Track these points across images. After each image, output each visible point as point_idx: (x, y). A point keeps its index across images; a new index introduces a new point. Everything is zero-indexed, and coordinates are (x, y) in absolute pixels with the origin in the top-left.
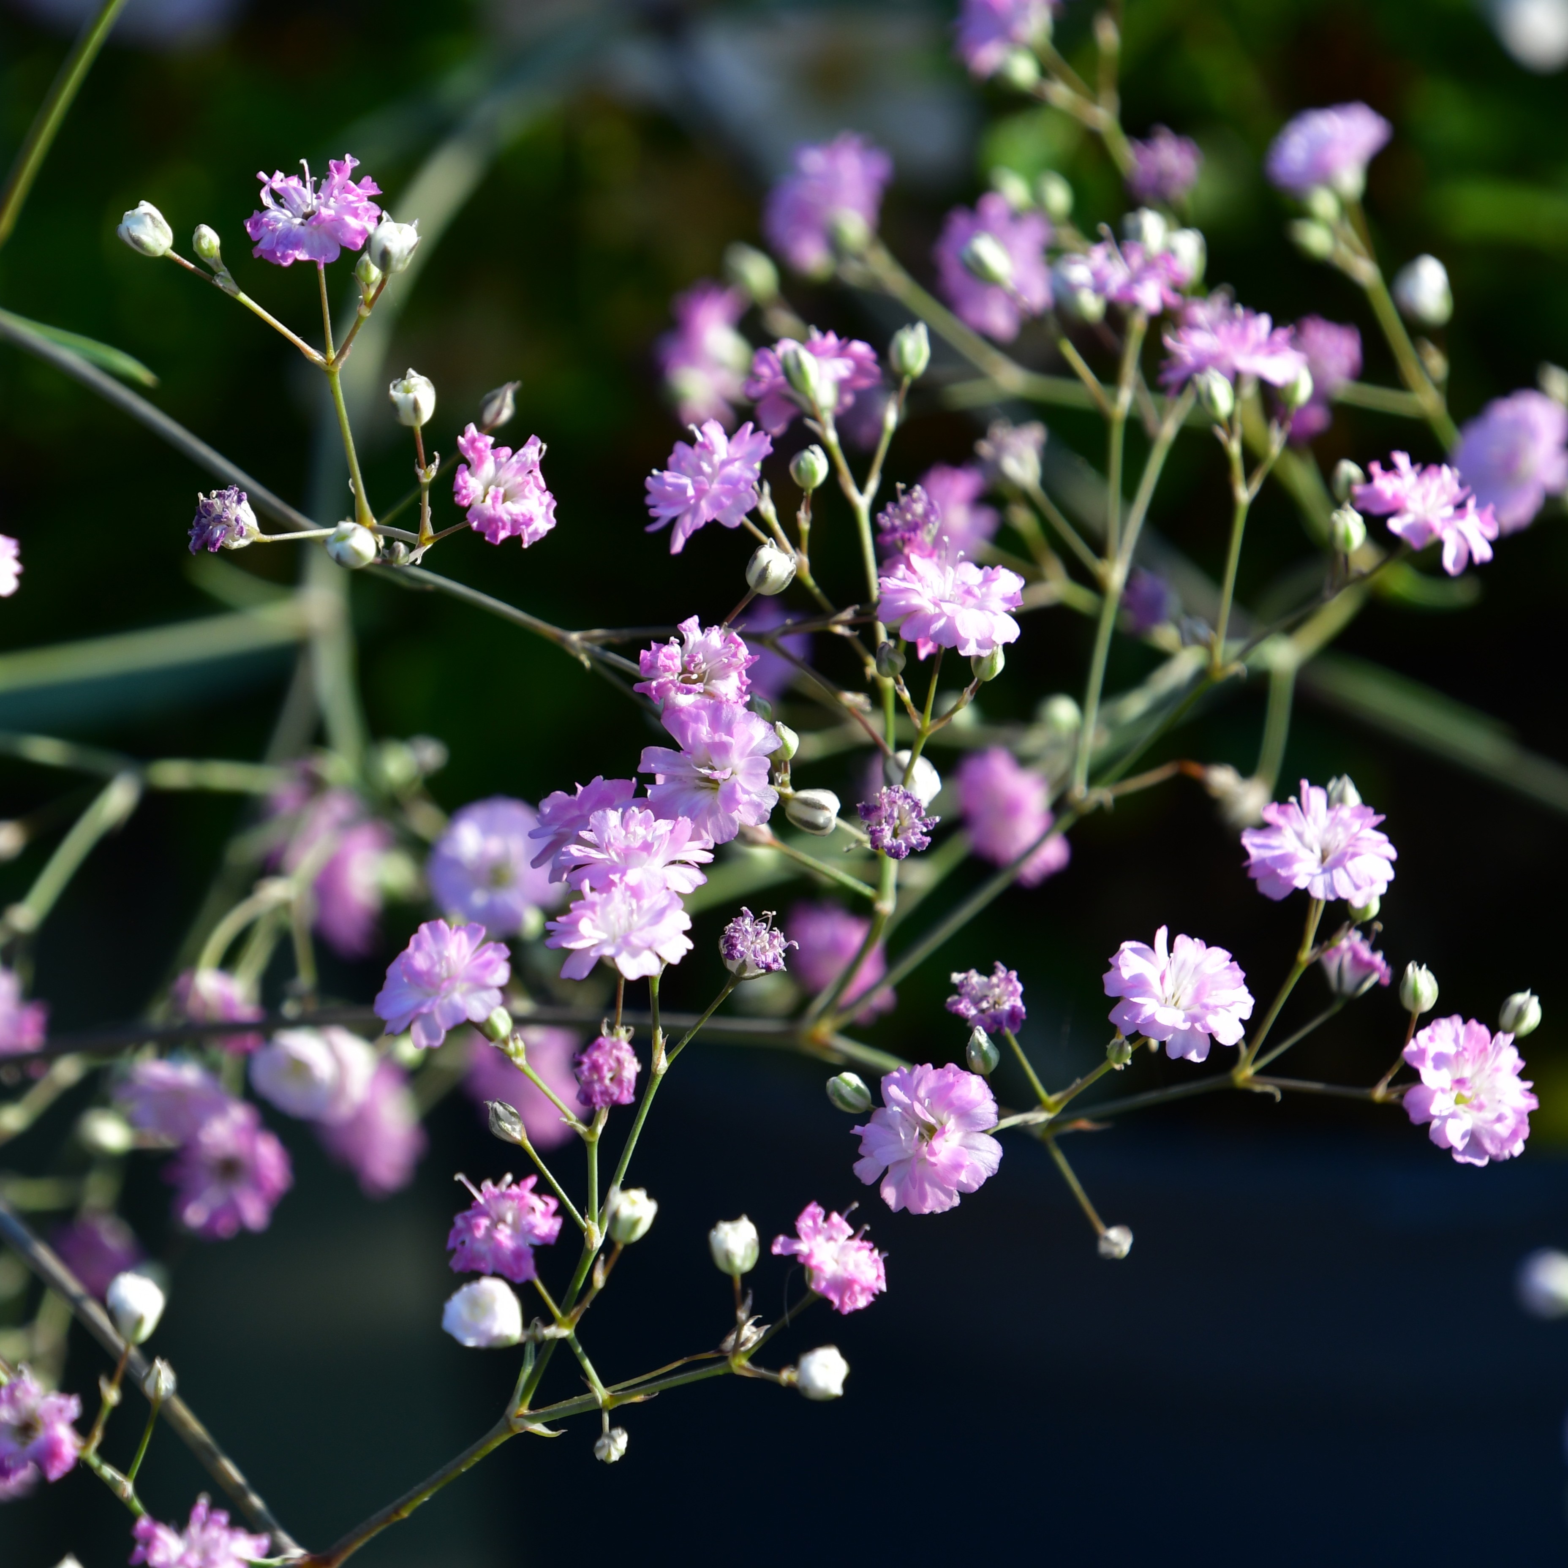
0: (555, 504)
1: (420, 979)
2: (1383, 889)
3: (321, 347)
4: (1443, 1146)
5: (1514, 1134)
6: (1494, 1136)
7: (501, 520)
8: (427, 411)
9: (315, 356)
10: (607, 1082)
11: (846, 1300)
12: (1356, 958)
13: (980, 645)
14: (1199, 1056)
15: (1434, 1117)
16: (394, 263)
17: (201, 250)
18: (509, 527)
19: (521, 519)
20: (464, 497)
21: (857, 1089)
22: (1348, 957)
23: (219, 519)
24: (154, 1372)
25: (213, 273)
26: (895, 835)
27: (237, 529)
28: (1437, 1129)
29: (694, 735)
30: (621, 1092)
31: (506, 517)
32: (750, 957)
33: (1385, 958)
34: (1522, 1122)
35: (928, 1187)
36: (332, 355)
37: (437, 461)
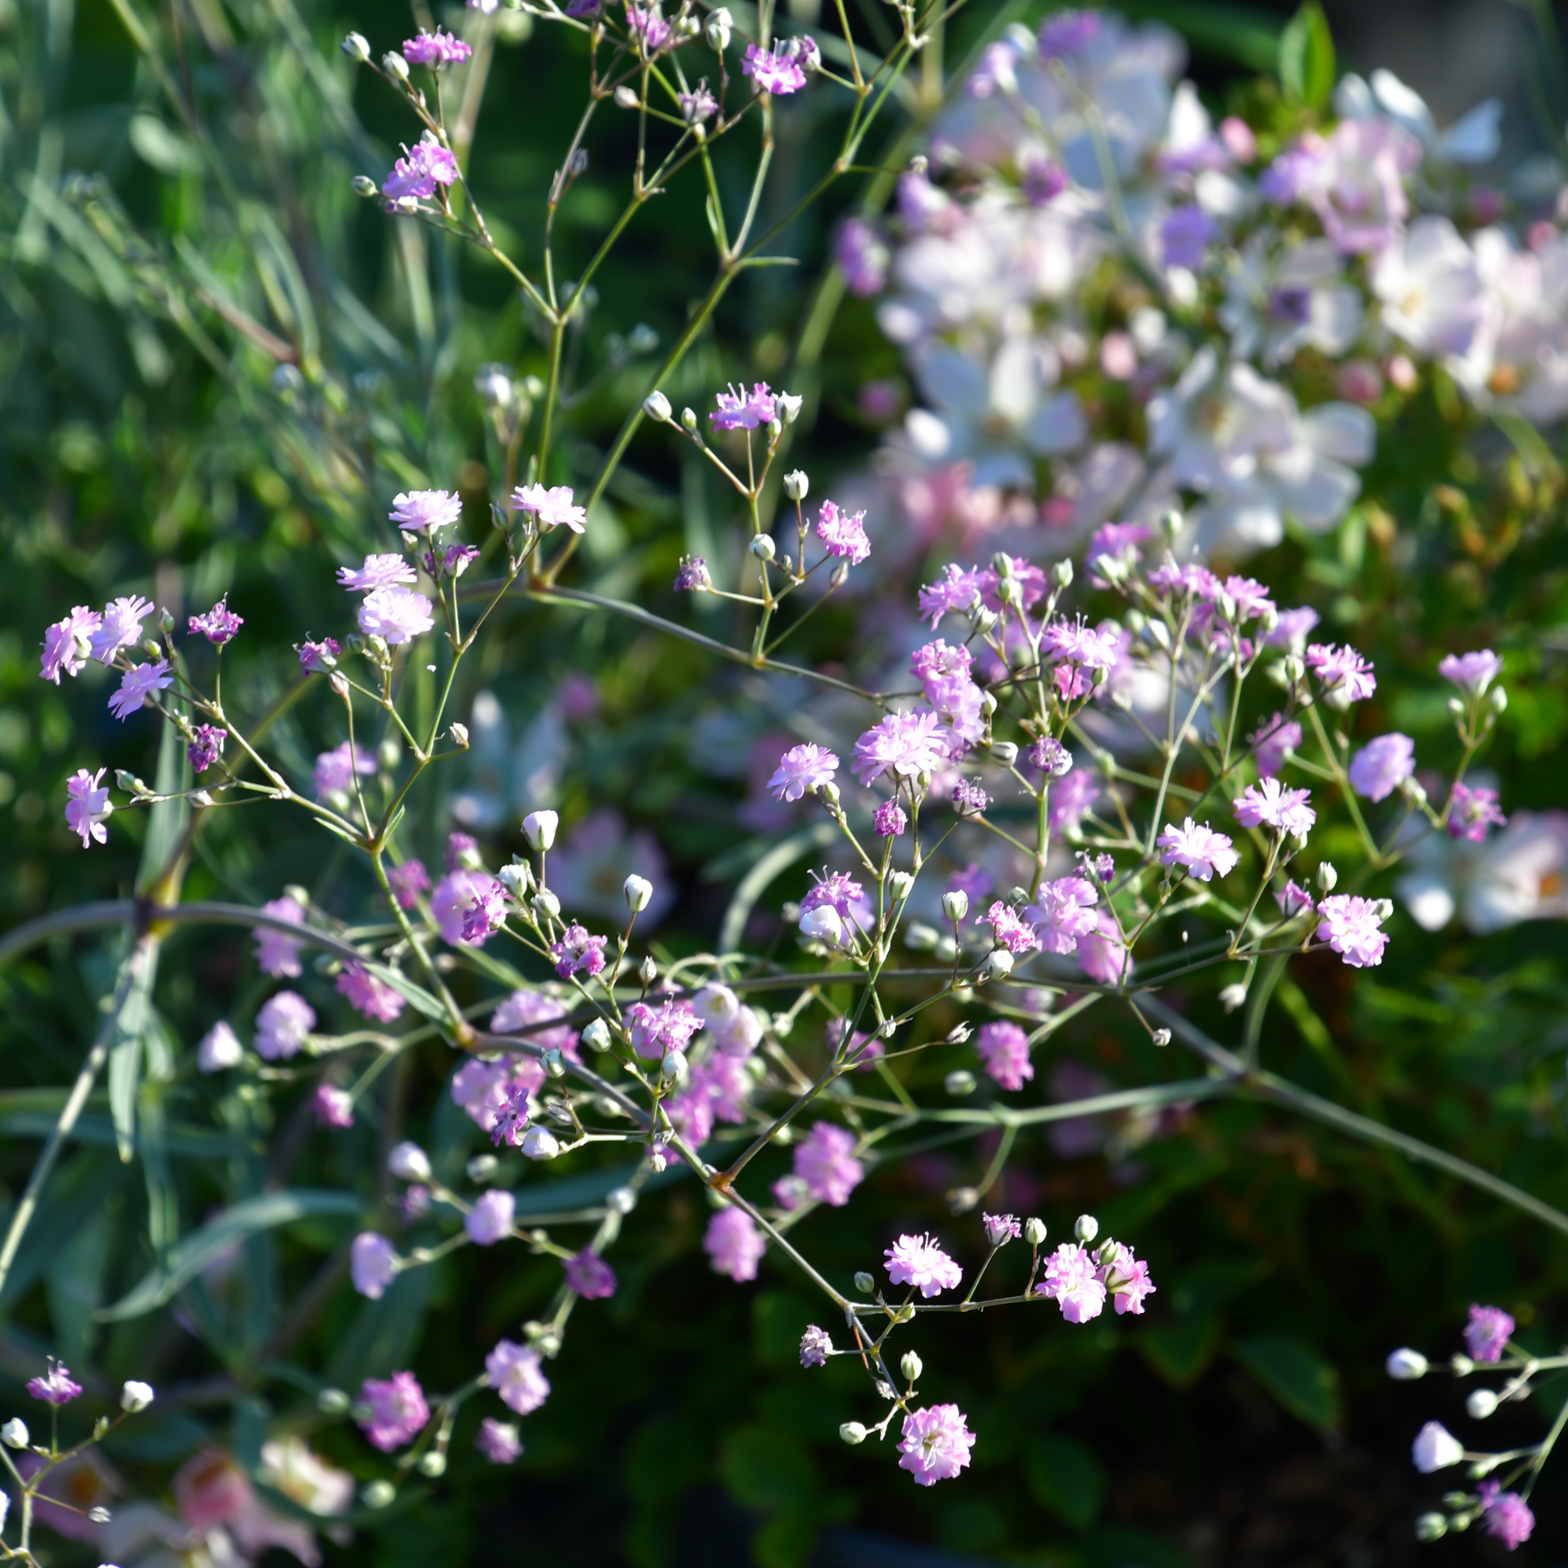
0: (870, 544)
1: (791, 766)
2: (1309, 828)
3: (748, 486)
4: (1338, 951)
5: (1376, 951)
6: (1365, 952)
7: (841, 545)
8: (804, 492)
9: (744, 489)
10: (889, 821)
11: (1014, 943)
12: (1295, 894)
13: (1095, 662)
14: (1208, 877)
15: (1333, 935)
16: (788, 414)
17: (686, 420)
18: (845, 549)
19: (852, 547)
20: (823, 532)
21: (1023, 896)
22: (1290, 895)
23: (690, 573)
24: (645, 964)
25: (691, 434)
26: (1047, 760)
27: (700, 577)
28: (1334, 943)
29: (940, 695)
30: (897, 828)
31: (844, 545)
32: (967, 800)
33: (1311, 894)
34: (1380, 945)
35: (1059, 936)
36: (753, 489)
37: (808, 524)
